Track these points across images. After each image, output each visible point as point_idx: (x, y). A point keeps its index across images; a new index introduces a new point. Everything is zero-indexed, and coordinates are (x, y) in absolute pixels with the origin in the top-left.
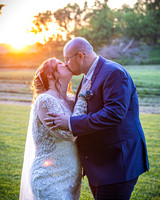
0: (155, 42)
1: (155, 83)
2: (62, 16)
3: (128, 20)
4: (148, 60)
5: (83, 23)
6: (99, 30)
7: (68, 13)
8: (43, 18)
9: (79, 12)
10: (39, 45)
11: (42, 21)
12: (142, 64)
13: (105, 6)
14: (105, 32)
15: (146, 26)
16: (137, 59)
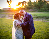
0: (39, 8)
1: (39, 16)
2: (23, 3)
3: (35, 4)
4: (38, 11)
5: (27, 5)
6: (29, 6)
7: (24, 3)
8: (19, 3)
9: (26, 3)
10: (19, 8)
11: (19, 4)
12: (37, 12)
13: (31, 2)
14: (30, 6)
15: (38, 5)
16: (36, 11)
